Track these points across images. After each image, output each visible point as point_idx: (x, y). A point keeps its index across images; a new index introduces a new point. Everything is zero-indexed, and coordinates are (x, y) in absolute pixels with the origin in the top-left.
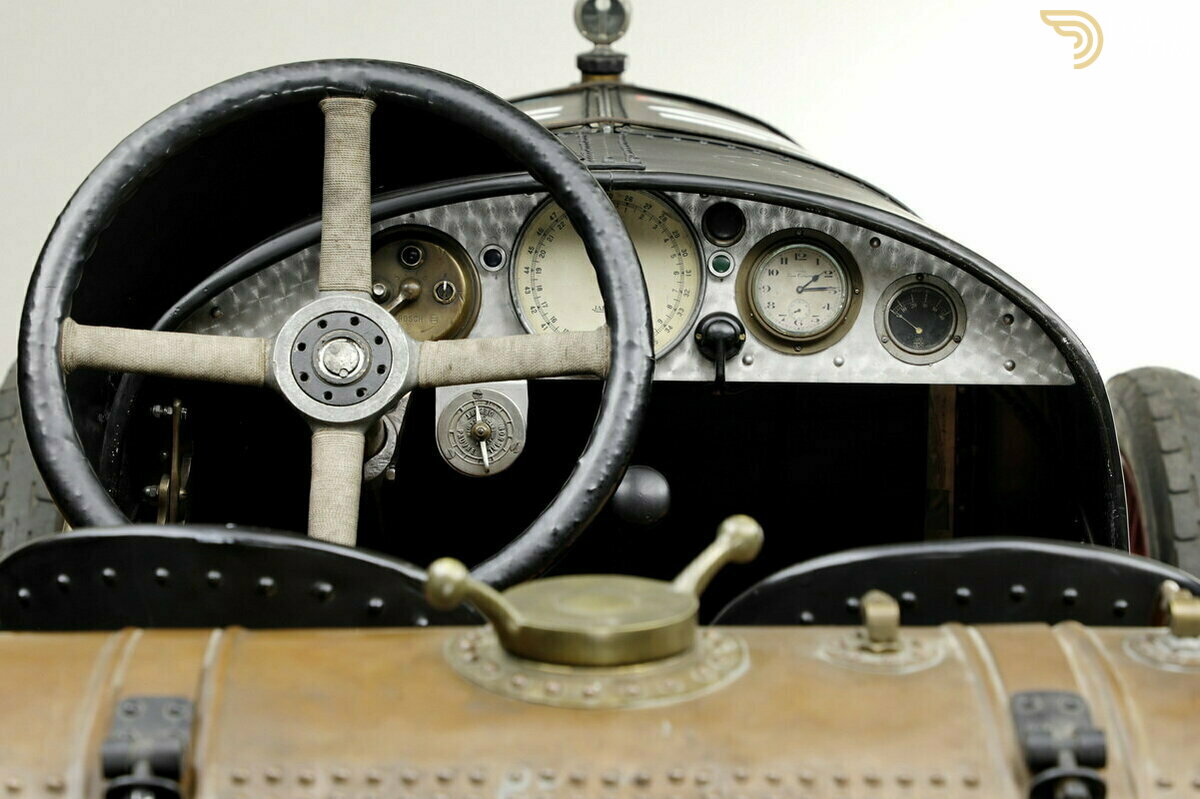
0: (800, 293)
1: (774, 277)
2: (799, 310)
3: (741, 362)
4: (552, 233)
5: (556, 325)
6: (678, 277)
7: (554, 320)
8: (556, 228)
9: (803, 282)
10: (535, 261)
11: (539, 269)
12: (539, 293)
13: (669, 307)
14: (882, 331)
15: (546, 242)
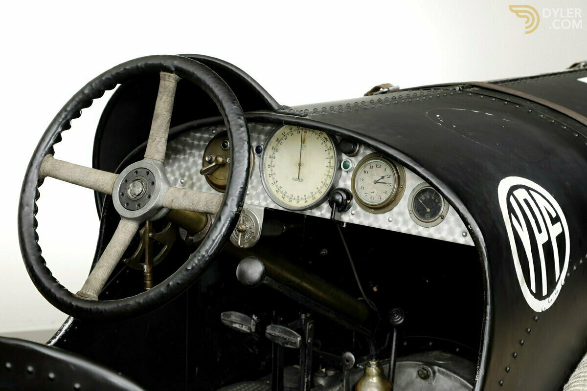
0: (375, 183)
1: (366, 174)
2: (374, 192)
3: (350, 213)
4: (282, 141)
5: (277, 184)
6: (328, 168)
7: (277, 181)
8: (284, 139)
9: (377, 178)
10: (274, 153)
11: (275, 157)
12: (273, 168)
13: (322, 182)
14: (410, 208)
15: (279, 145)
